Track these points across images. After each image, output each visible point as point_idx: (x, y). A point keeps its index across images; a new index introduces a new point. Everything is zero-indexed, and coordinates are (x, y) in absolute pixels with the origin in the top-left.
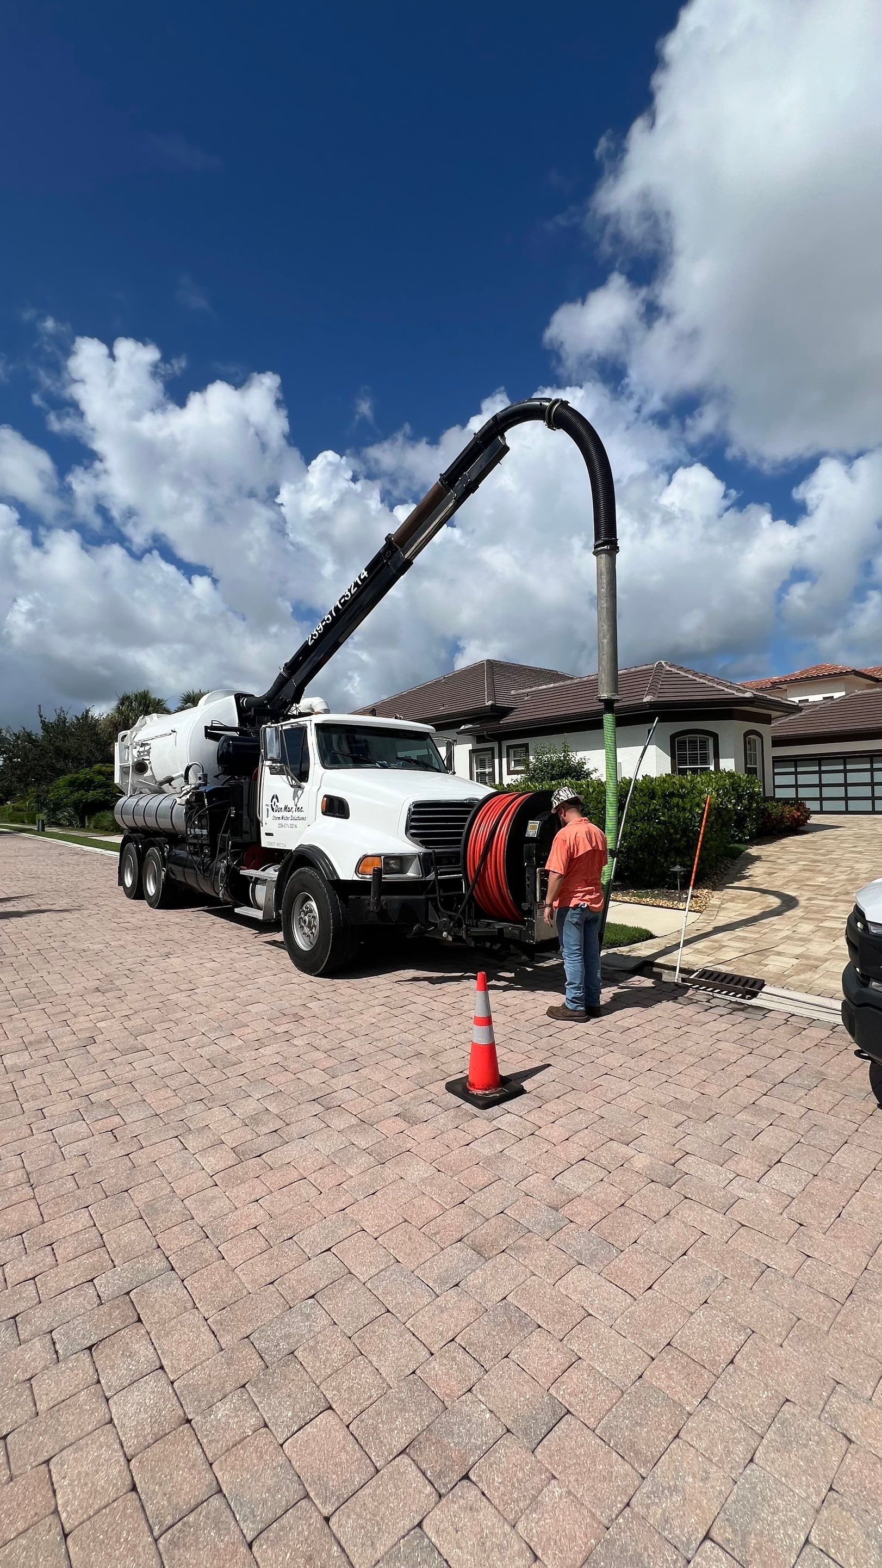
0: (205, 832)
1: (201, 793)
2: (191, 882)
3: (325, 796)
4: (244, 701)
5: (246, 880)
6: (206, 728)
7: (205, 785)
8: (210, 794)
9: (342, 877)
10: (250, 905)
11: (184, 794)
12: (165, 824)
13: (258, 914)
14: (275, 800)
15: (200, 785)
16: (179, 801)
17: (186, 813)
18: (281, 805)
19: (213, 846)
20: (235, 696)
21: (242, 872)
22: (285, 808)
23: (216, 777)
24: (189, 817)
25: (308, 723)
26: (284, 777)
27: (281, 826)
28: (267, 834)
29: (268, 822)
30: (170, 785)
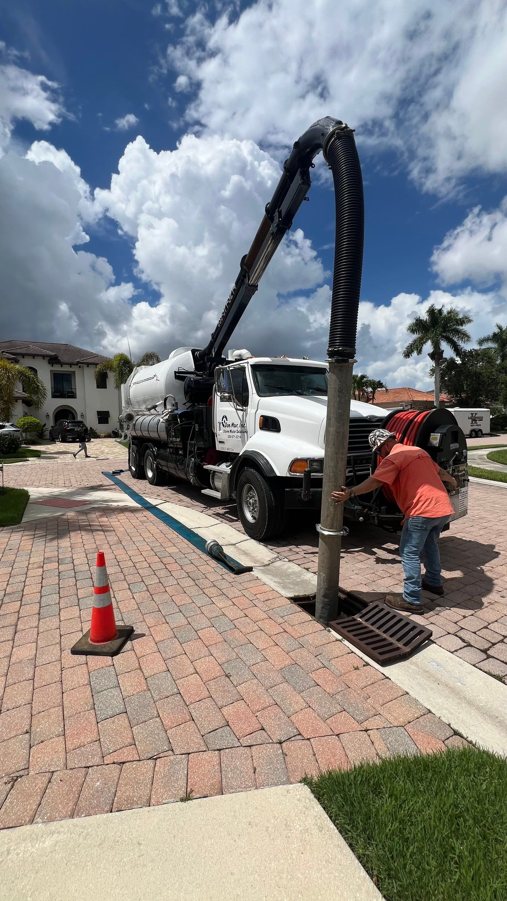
0: (178, 440)
1: (176, 415)
2: (173, 471)
3: (262, 416)
4: (197, 353)
5: (208, 472)
6: (175, 372)
7: (177, 409)
8: (182, 415)
9: (278, 474)
10: (211, 488)
11: (165, 416)
12: (154, 435)
13: (218, 495)
14: (225, 419)
15: (174, 410)
16: (161, 420)
17: (166, 428)
18: (229, 422)
19: (184, 449)
20: (192, 350)
21: (205, 467)
22: (233, 425)
23: (184, 404)
24: (168, 430)
25: (246, 365)
26: (231, 403)
27: (230, 437)
28: (220, 442)
29: (220, 434)
30: (155, 410)
